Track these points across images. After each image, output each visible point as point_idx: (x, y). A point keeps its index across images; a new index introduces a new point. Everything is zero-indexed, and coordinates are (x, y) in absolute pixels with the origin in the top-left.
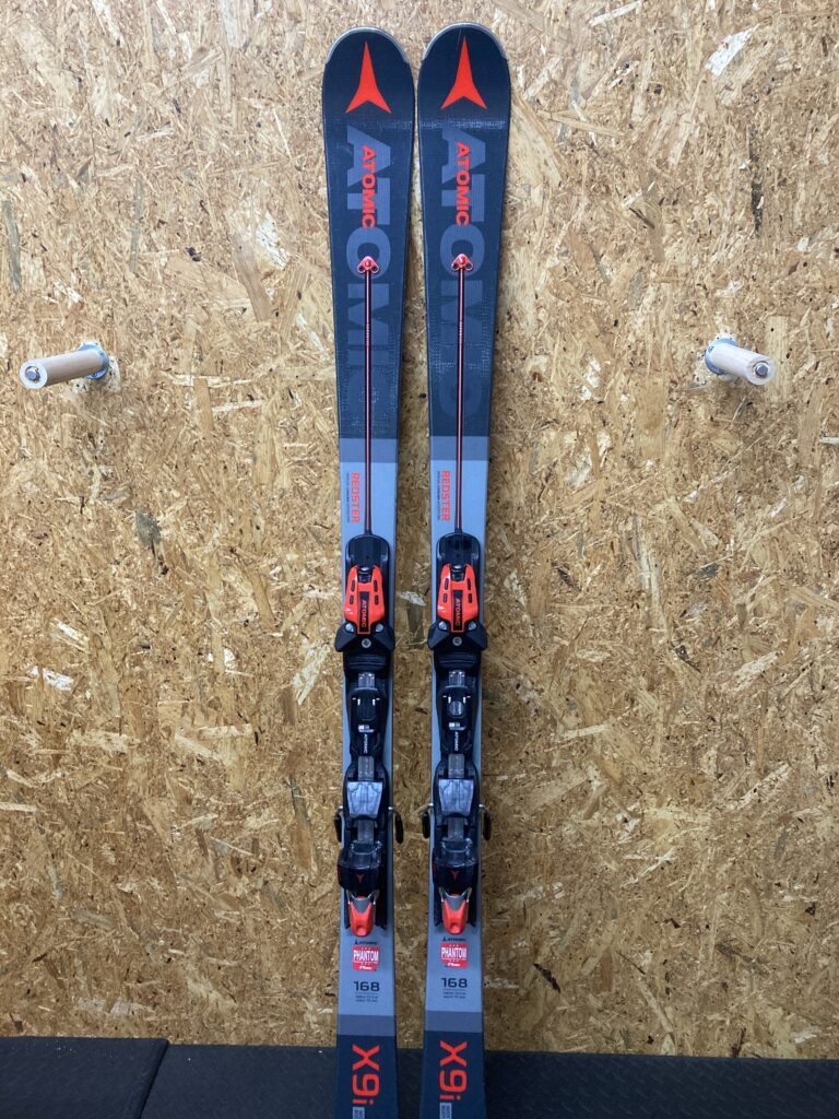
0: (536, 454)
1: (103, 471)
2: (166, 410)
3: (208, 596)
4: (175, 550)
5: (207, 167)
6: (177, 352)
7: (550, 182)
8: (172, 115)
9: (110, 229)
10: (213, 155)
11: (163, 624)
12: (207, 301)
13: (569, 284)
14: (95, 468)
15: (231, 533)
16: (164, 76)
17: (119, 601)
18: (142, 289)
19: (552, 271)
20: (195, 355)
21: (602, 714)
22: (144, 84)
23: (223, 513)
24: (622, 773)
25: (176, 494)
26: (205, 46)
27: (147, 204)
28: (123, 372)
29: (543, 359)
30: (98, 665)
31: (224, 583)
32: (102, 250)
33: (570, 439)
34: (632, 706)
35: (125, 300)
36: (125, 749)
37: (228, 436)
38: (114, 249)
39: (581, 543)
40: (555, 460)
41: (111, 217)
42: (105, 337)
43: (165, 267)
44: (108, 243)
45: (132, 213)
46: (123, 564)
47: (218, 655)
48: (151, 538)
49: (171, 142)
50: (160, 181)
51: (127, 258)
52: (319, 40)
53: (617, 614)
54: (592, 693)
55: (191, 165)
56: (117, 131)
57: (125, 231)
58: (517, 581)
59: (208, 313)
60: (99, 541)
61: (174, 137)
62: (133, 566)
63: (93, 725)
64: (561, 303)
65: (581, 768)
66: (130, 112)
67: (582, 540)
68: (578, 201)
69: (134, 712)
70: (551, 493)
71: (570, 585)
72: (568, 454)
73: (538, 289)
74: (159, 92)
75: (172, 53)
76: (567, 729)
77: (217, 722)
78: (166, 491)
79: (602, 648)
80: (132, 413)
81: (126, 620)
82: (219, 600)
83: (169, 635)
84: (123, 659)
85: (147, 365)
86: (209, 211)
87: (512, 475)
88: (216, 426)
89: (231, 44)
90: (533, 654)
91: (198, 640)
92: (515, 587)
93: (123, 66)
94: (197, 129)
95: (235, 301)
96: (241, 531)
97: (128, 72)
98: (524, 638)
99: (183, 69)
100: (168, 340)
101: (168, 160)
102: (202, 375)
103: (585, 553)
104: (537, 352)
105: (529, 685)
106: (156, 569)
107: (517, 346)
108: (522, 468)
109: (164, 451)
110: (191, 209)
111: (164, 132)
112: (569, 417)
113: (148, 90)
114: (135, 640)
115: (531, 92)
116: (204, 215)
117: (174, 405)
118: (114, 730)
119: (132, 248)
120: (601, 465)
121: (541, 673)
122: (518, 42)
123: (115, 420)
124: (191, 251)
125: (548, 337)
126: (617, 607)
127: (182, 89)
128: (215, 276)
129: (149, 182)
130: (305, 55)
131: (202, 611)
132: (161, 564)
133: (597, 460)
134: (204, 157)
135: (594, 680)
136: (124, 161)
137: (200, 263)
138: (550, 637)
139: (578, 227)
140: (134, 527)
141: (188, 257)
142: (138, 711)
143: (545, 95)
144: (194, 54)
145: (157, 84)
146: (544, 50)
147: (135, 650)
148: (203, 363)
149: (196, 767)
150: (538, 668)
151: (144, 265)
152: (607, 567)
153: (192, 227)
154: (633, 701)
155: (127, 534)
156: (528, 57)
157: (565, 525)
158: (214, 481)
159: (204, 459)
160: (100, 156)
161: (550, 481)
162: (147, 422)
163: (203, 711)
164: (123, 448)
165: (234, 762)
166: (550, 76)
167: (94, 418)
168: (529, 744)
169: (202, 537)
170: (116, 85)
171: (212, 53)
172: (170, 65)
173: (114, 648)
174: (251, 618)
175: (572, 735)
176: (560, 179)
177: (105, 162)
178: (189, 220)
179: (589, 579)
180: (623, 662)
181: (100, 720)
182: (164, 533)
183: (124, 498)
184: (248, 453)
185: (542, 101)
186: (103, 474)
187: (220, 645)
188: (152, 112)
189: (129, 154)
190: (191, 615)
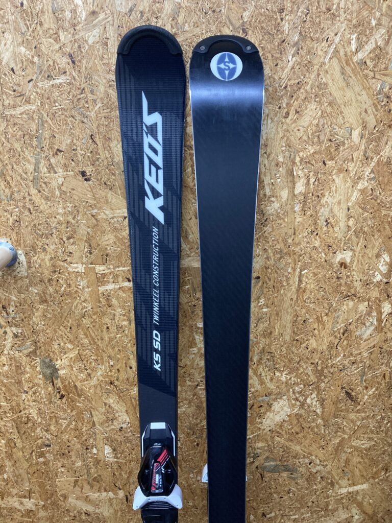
0: (338, 317)
1: (15, 332)
2: (63, 289)
3: (93, 413)
4: (69, 383)
5: (96, 108)
6: (71, 248)
7: (368, 126)
8: (67, 66)
9: (17, 155)
10: (102, 99)
11: (60, 431)
12: (96, 211)
13: (373, 201)
14: (8, 329)
15: (111, 371)
16: (61, 34)
17: (28, 417)
18: (43, 201)
19: (363, 191)
20: (86, 250)
21: (365, 478)
22: (44, 40)
23: (106, 358)
24: (374, 511)
25: (70, 346)
26: (96, 10)
27: (47, 136)
28: (29, 262)
29: (350, 253)
30: (13, 458)
31: (105, 404)
32: (11, 172)
33: (363, 307)
34: (386, 473)
35: (29, 209)
36: (33, 508)
37: (110, 306)
38: (20, 171)
39: (363, 374)
40: (351, 321)
41: (17, 146)
42: (14, 237)
43: (62, 185)
44: (15, 166)
45: (35, 144)
46: (30, 393)
47: (100, 449)
48: (52, 375)
49: (67, 88)
50: (58, 119)
51: (31, 178)
52: (193, 8)
53: (383, 418)
54: (360, 466)
55: (84, 106)
56: (21, 78)
57: (29, 157)
58: (316, 399)
59: (96, 219)
60: (12, 378)
61: (69, 84)
62: (38, 394)
63: (9, 494)
64: (366, 214)
65: (348, 509)
66: (32, 62)
67: (364, 373)
68: (387, 140)
69: (39, 486)
70: (345, 342)
71: (352, 401)
72: (360, 317)
73: (350, 204)
74: (57, 47)
75: (68, 15)
76: (340, 487)
77: (99, 490)
78: (62, 344)
79: (370, 439)
80: (36, 291)
81: (33, 429)
82: (102, 414)
83: (65, 437)
84: (31, 453)
85: (48, 257)
86: (98, 143)
87: (319, 331)
88: (101, 299)
89: (118, 9)
90: (323, 443)
91: (86, 440)
92: (314, 403)
93: (26, 24)
94: (88, 78)
95: (118, 211)
96: (118, 370)
97: (31, 30)
98: (317, 434)
99: (77, 28)
100: (65, 239)
101: (65, 102)
102: (91, 264)
103: (365, 381)
104: (345, 248)
105: (318, 462)
106: (56, 396)
107: (330, 244)
108: (327, 326)
109: (61, 318)
110: (83, 141)
111: (61, 80)
112: (364, 292)
113: (47, 44)
114: (39, 441)
115: (360, 55)
116: (94, 146)
117: (69, 286)
118: (25, 497)
119: (35, 170)
120: (383, 324)
121: (327, 455)
122: (355, 15)
123: (23, 296)
124: (83, 174)
125: (354, 238)
126: (383, 414)
127: (76, 45)
128: (102, 193)
129: (48, 119)
130: (180, 20)
131: (88, 422)
132: (59, 392)
133: (380, 321)
134: (95, 101)
135: (362, 458)
136: (28, 102)
137: (90, 183)
138: (336, 433)
139: (385, 160)
140: (38, 369)
141: (80, 177)
142: (42, 486)
143: (371, 58)
144: (87, 16)
145: (55, 40)
146: (374, 23)
147: (40, 448)
148: (92, 256)
149: (84, 517)
150: (324, 451)
151: (45, 183)
152: (379, 390)
153: (84, 156)
154: (387, 470)
155: (34, 372)
156: (360, 28)
157: (353, 363)
158: (99, 337)
159: (92, 323)
160: (8, 98)
161: (346, 335)
162: (48, 297)
163: (89, 483)
164: (30, 315)
165: (110, 514)
166: (376, 43)
167: (7, 294)
168: (314, 497)
169: (89, 375)
170: (20, 40)
171: (102, 16)
172: (67, 25)
173: (24, 447)
174: (124, 426)
175: (344, 491)
176: (375, 123)
177: (12, 103)
178: (81, 150)
179: (366, 397)
180: (383, 447)
181: (15, 491)
182: (61, 372)
183: (31, 350)
184: (125, 317)
185: (368, 63)
186: (14, 334)
187: (102, 444)
188: (51, 63)
189: (32, 97)
190: (81, 424)
